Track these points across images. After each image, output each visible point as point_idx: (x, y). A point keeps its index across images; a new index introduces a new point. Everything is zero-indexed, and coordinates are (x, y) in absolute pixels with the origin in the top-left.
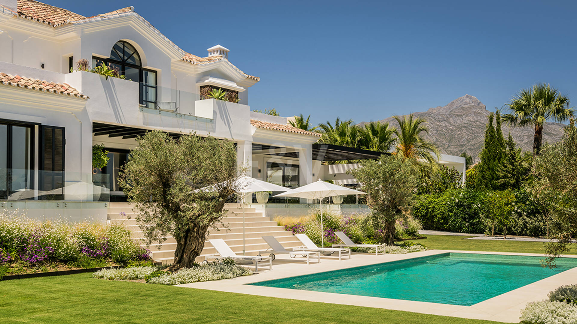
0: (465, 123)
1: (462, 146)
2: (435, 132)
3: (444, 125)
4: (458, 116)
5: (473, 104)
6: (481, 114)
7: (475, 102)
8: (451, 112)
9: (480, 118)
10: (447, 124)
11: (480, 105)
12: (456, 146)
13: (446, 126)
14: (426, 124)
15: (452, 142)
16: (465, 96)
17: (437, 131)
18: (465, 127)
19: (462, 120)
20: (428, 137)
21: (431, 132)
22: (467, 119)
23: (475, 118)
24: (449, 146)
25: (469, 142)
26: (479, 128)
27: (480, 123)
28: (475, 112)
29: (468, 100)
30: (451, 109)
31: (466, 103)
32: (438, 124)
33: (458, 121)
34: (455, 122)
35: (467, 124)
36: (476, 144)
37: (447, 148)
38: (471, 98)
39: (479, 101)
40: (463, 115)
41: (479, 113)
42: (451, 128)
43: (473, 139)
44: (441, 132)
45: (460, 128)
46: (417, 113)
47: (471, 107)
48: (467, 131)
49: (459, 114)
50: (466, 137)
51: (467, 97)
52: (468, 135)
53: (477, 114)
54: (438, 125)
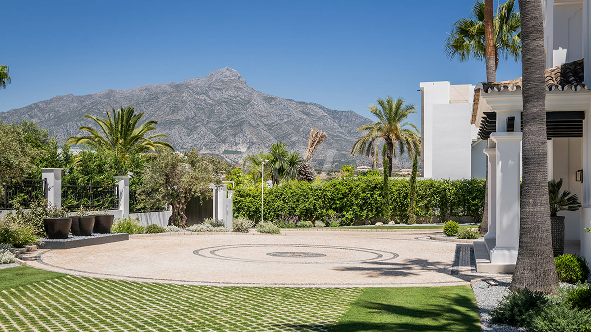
0: (225, 98)
1: (222, 122)
2: (193, 105)
3: (203, 98)
4: (218, 89)
5: (234, 78)
6: (241, 89)
7: (235, 76)
8: (210, 84)
9: (240, 93)
10: (206, 98)
11: (241, 79)
12: (215, 123)
13: (205, 100)
14: (183, 97)
15: (211, 118)
16: (225, 68)
17: (196, 104)
18: (225, 102)
19: (221, 94)
20: (186, 111)
21: (189, 105)
22: (227, 93)
23: (235, 93)
24: (208, 122)
25: (229, 119)
26: (240, 104)
27: (241, 98)
28: (235, 87)
29: (228, 73)
30: (211, 82)
31: (226, 77)
32: (197, 96)
33: (218, 95)
34: (215, 96)
35: (228, 98)
36: (237, 121)
37: (207, 123)
38: (231, 71)
39: (239, 75)
40: (224, 88)
41: (239, 88)
42: (211, 102)
43: (233, 116)
44: (200, 106)
45: (219, 102)
46: (173, 83)
47: (231, 81)
48: (227, 107)
49: (218, 87)
50: (226, 113)
51: (227, 69)
52: (228, 110)
53: (238, 89)
54: (197, 98)
